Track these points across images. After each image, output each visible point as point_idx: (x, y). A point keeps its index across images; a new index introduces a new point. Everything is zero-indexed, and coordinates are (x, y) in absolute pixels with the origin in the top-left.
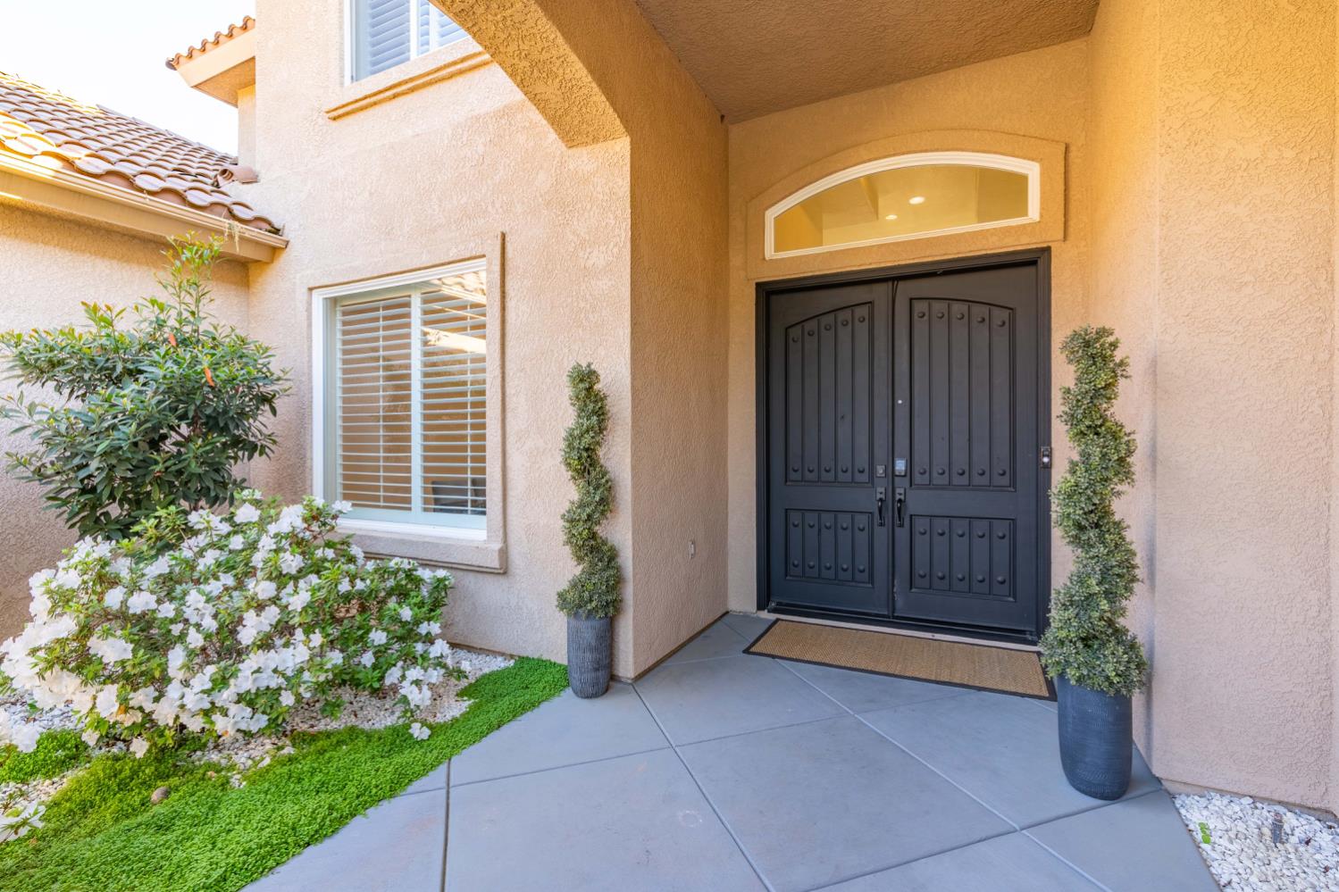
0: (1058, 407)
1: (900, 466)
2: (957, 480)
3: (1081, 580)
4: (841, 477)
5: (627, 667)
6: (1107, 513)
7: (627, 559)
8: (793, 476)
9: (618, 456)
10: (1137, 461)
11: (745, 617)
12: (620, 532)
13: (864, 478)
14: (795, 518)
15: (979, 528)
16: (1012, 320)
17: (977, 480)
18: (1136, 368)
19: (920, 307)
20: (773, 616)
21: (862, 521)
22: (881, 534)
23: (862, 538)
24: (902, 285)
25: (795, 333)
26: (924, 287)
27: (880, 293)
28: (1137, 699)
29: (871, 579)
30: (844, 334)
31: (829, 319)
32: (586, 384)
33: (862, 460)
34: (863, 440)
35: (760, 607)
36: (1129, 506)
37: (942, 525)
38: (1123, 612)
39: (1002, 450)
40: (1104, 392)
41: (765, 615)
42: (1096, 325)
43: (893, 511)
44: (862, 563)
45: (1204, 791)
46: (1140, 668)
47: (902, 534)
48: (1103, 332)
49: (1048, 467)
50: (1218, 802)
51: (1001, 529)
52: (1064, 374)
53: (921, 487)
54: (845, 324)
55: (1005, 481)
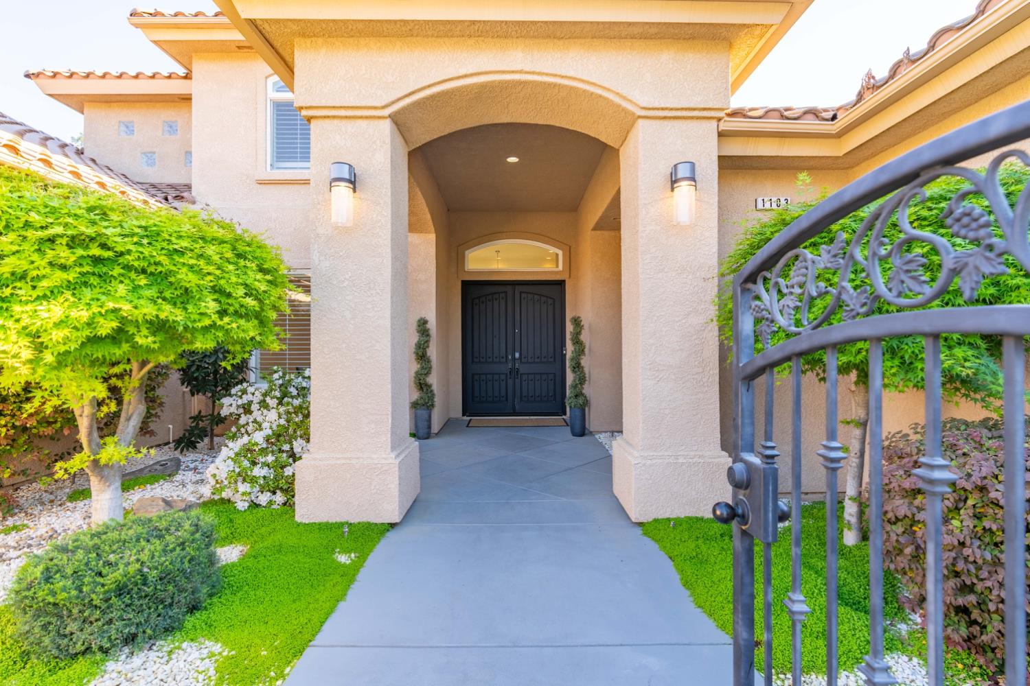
0: (568, 336)
1: (517, 355)
2: (537, 360)
3: (574, 381)
4: (495, 360)
5: (435, 428)
6: (580, 364)
7: (435, 388)
8: (476, 360)
9: (433, 352)
10: (586, 350)
11: (457, 419)
12: (433, 380)
13: (504, 360)
14: (477, 377)
15: (544, 377)
16: (554, 302)
17: (543, 360)
18: (586, 327)
19: (523, 295)
20: (469, 418)
21: (503, 377)
22: (510, 382)
23: (503, 384)
24: (517, 287)
25: (476, 301)
26: (524, 288)
27: (509, 289)
28: (587, 409)
29: (507, 400)
30: (496, 303)
31: (490, 297)
32: (422, 325)
33: (503, 353)
34: (503, 346)
35: (463, 415)
36: (584, 362)
37: (531, 377)
38: (583, 388)
39: (551, 349)
40: (579, 333)
41: (465, 418)
42: (577, 315)
43: (514, 372)
44: (503, 393)
45: (601, 432)
46: (586, 403)
47: (518, 381)
48: (579, 317)
49: (565, 355)
50: (604, 434)
51: (551, 377)
52: (569, 327)
53: (524, 363)
54: (496, 299)
55: (552, 360)
